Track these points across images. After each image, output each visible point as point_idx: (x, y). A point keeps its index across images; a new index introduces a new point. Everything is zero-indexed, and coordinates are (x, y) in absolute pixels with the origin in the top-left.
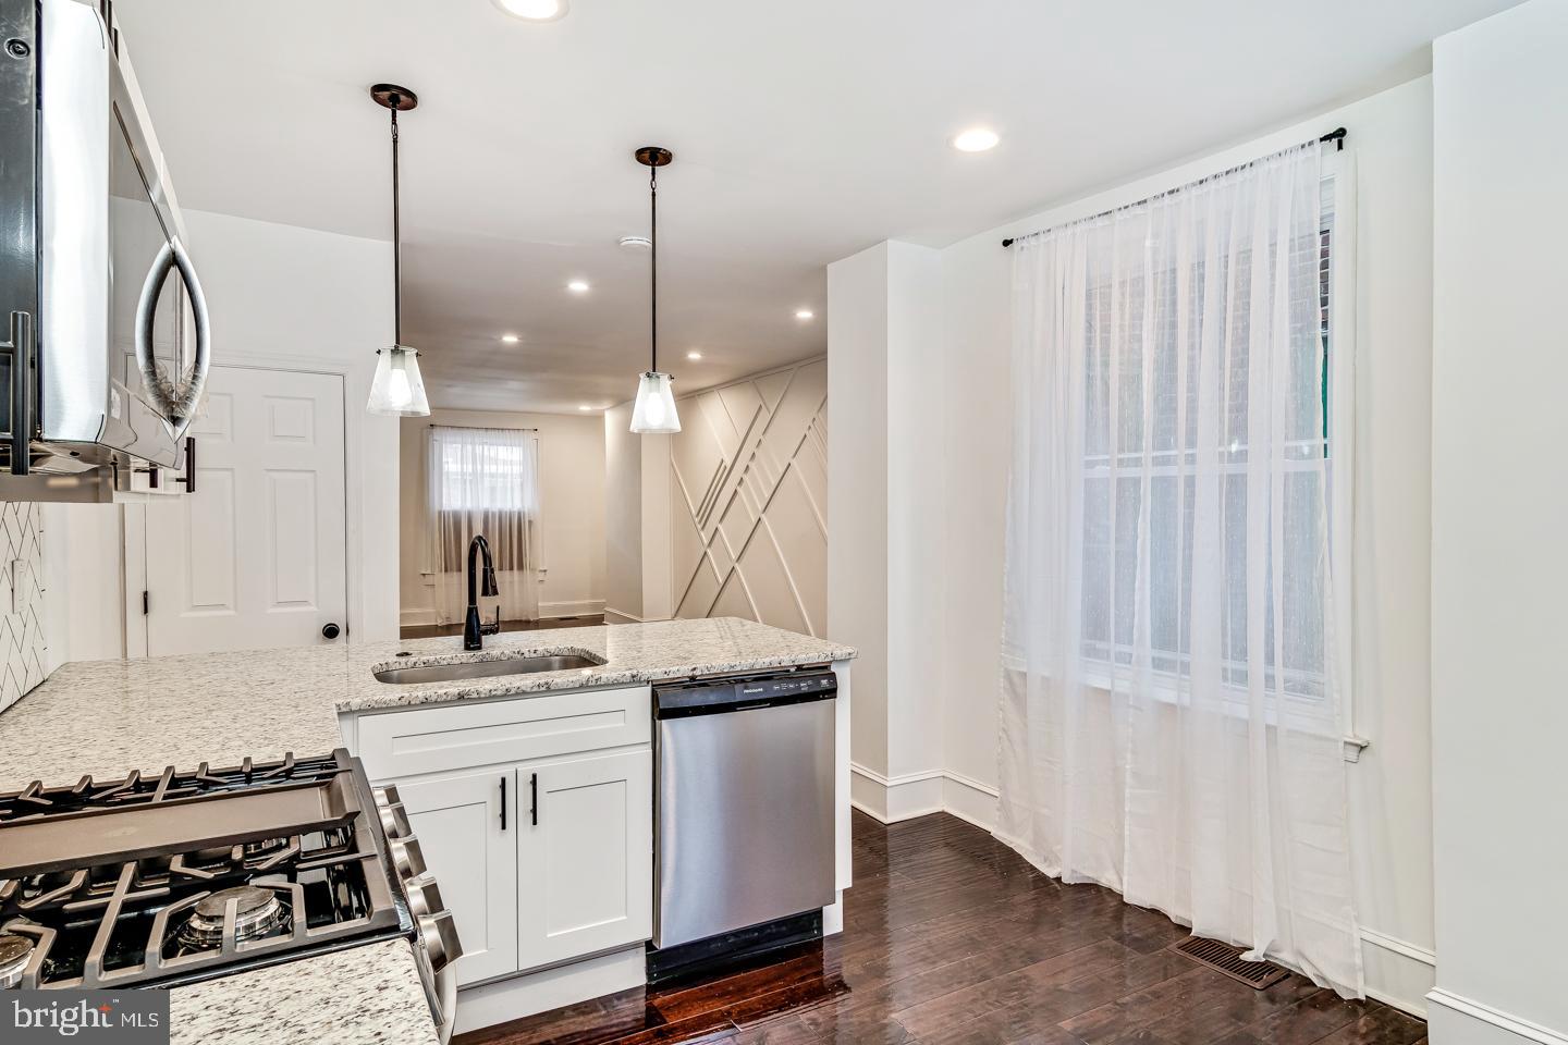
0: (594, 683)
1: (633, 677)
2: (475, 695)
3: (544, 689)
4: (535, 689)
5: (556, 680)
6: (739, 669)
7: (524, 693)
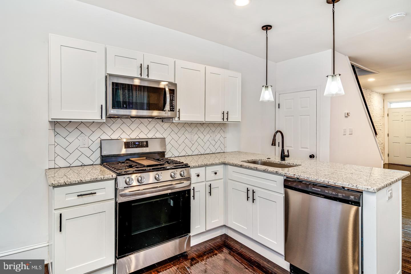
0: (267, 171)
1: (276, 172)
2: (243, 166)
3: (256, 169)
4: (254, 168)
5: (259, 167)
6: (310, 179)
7: (252, 168)
